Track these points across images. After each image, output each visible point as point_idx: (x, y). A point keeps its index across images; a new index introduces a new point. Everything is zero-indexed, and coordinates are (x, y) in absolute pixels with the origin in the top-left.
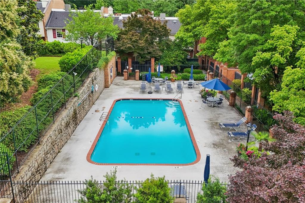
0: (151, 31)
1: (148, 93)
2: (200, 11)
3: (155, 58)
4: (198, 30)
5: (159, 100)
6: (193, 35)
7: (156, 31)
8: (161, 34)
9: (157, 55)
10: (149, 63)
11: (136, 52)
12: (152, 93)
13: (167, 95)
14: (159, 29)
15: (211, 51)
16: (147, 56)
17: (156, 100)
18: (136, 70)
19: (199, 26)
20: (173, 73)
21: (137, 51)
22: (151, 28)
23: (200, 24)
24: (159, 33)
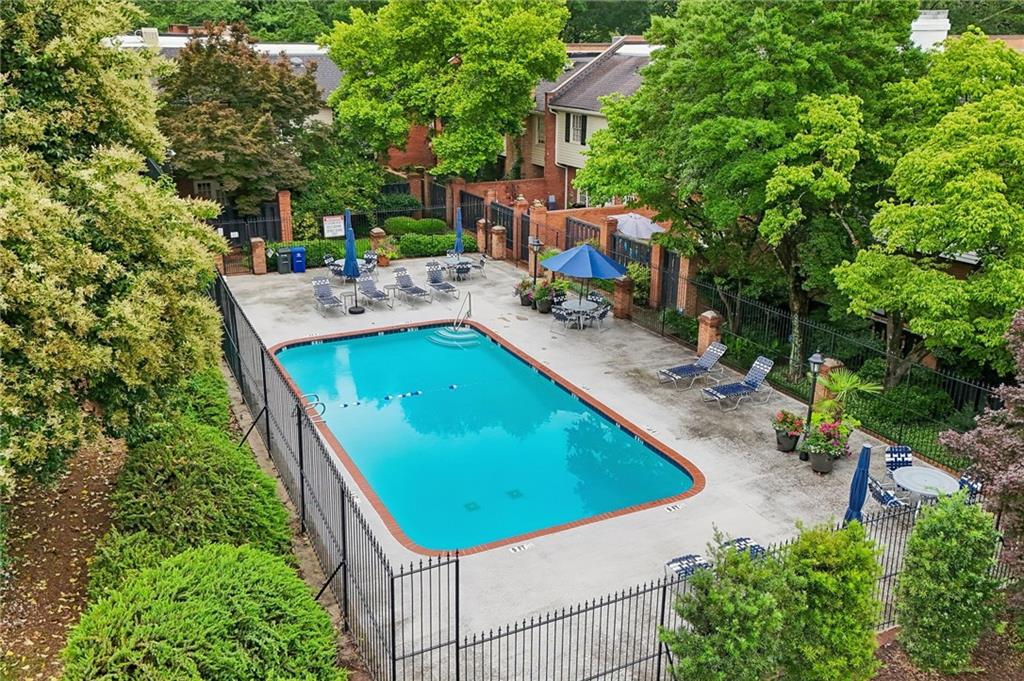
0: (273, 100)
1: (351, 312)
2: (416, 33)
3: (291, 190)
4: (420, 92)
5: (406, 330)
6: (402, 108)
7: (290, 98)
8: (304, 109)
9: (298, 181)
10: (272, 209)
11: (231, 174)
12: (363, 312)
13: (415, 312)
14: (296, 93)
15: (475, 158)
16: (268, 187)
17: (397, 331)
18: (253, 240)
19: (417, 81)
20: (379, 236)
21: (236, 173)
22: (272, 89)
23: (422, 74)
24: (298, 104)
